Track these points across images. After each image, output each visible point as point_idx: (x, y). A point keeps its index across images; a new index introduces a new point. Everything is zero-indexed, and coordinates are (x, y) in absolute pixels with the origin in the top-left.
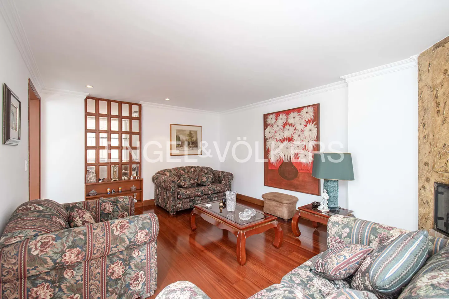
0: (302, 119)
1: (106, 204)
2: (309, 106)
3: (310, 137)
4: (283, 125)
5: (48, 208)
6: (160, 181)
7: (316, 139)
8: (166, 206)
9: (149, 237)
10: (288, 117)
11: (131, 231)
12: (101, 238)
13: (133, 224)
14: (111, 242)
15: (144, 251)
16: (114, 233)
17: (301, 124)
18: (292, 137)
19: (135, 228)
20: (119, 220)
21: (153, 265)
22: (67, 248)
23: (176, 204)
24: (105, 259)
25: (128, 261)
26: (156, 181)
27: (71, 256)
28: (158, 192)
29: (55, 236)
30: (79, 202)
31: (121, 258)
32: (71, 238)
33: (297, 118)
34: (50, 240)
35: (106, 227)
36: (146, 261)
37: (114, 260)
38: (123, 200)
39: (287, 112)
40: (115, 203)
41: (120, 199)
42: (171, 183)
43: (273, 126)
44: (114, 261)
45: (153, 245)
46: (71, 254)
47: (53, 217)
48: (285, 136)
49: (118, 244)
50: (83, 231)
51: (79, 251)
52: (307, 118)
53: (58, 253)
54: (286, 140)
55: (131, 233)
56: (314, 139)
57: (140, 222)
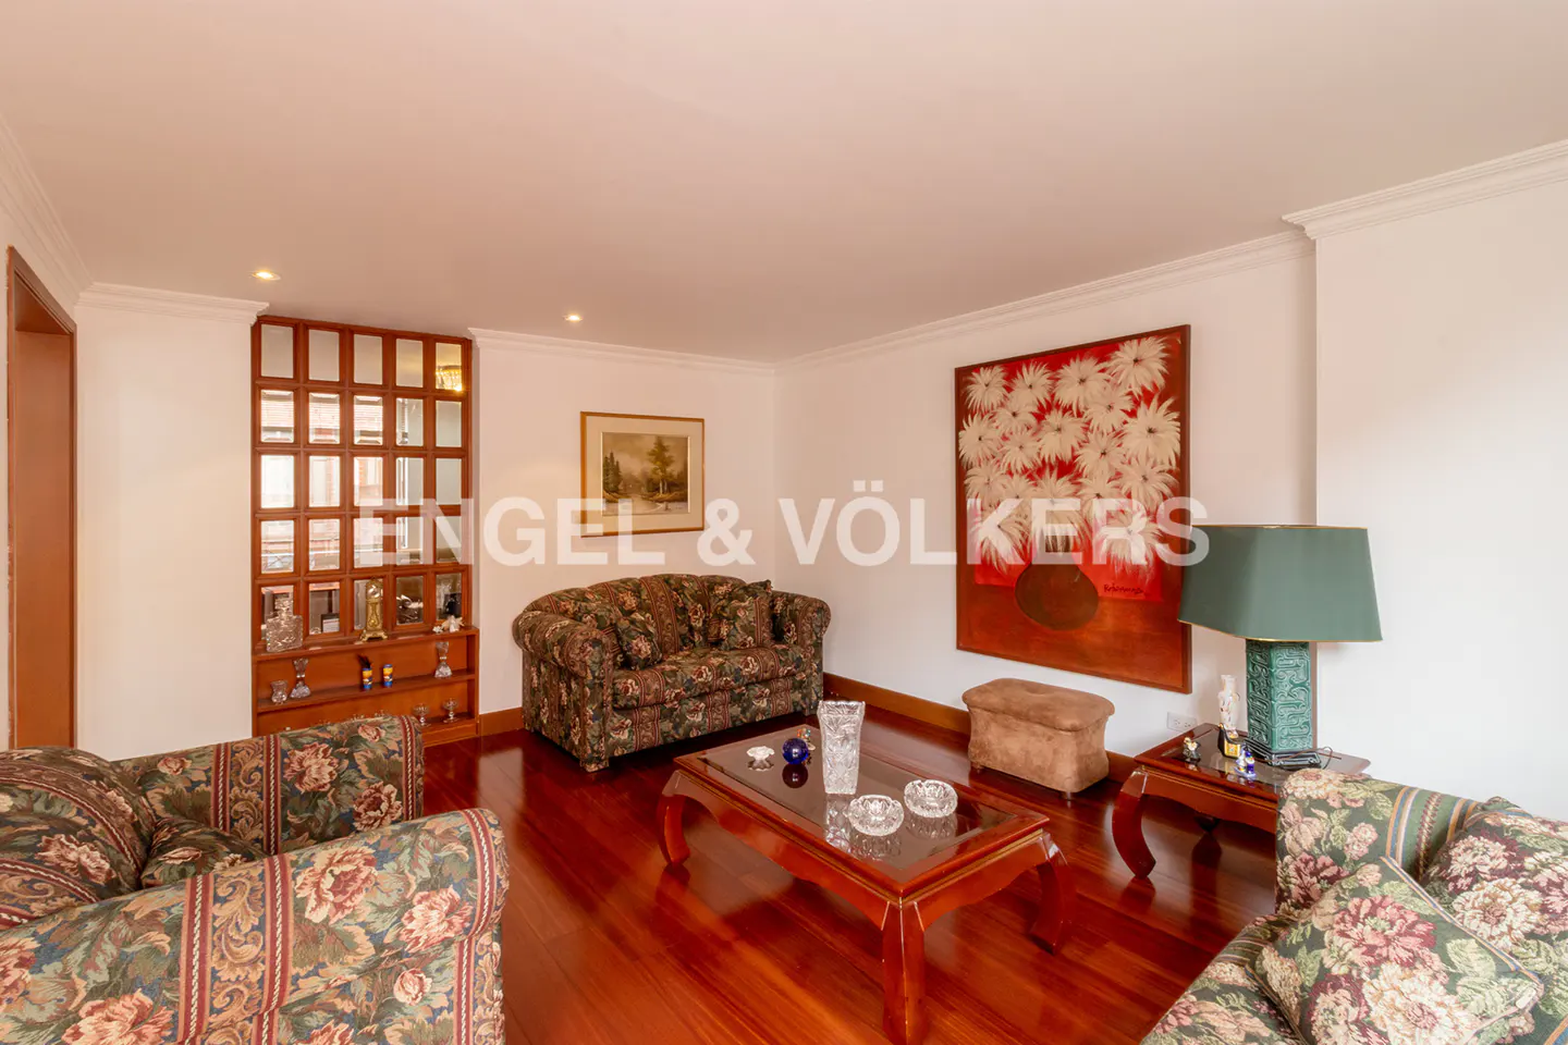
0: (1117, 386)
1: (305, 752)
2: (1147, 335)
3: (1148, 458)
4: (1035, 410)
5: (39, 797)
6: (544, 641)
7: (1174, 467)
8: (567, 736)
9: (466, 920)
10: (1058, 379)
11: (381, 899)
12: (246, 943)
13: (390, 866)
14: (291, 955)
15: (446, 973)
16: (307, 915)
17: (1110, 407)
18: (1074, 458)
19: (400, 885)
20: (332, 851)
21: (484, 1030)
22: (86, 1000)
23: (608, 728)
24: (270, 1024)
25: (374, 1022)
26: (527, 640)
27: (106, 1031)
28: (535, 681)
29: (35, 945)
30: (197, 750)
31: (344, 1013)
32: (110, 948)
33: (1096, 383)
34: (11, 967)
35: (273, 885)
36: (452, 1016)
37: (311, 1021)
38: (379, 734)
39: (1056, 359)
40: (345, 746)
41: (364, 730)
42: (589, 648)
43: (995, 414)
44: (311, 1029)
45: (482, 945)
46: (107, 1025)
47: (48, 842)
48: (1045, 453)
49: (326, 959)
50: (168, 910)
51: (141, 1006)
52: (1136, 382)
53: (42, 1026)
54: (1047, 471)
55: (381, 909)
56: (1167, 467)
57: (425, 858)
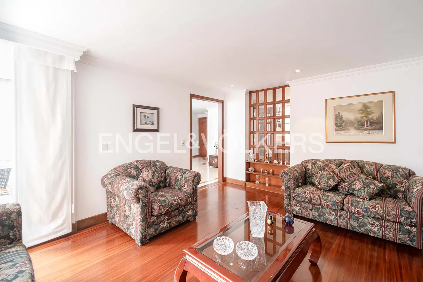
42: (285, 175)
